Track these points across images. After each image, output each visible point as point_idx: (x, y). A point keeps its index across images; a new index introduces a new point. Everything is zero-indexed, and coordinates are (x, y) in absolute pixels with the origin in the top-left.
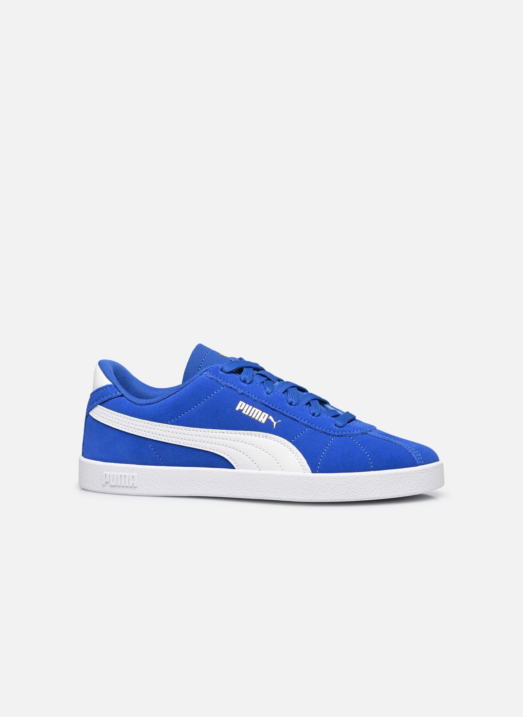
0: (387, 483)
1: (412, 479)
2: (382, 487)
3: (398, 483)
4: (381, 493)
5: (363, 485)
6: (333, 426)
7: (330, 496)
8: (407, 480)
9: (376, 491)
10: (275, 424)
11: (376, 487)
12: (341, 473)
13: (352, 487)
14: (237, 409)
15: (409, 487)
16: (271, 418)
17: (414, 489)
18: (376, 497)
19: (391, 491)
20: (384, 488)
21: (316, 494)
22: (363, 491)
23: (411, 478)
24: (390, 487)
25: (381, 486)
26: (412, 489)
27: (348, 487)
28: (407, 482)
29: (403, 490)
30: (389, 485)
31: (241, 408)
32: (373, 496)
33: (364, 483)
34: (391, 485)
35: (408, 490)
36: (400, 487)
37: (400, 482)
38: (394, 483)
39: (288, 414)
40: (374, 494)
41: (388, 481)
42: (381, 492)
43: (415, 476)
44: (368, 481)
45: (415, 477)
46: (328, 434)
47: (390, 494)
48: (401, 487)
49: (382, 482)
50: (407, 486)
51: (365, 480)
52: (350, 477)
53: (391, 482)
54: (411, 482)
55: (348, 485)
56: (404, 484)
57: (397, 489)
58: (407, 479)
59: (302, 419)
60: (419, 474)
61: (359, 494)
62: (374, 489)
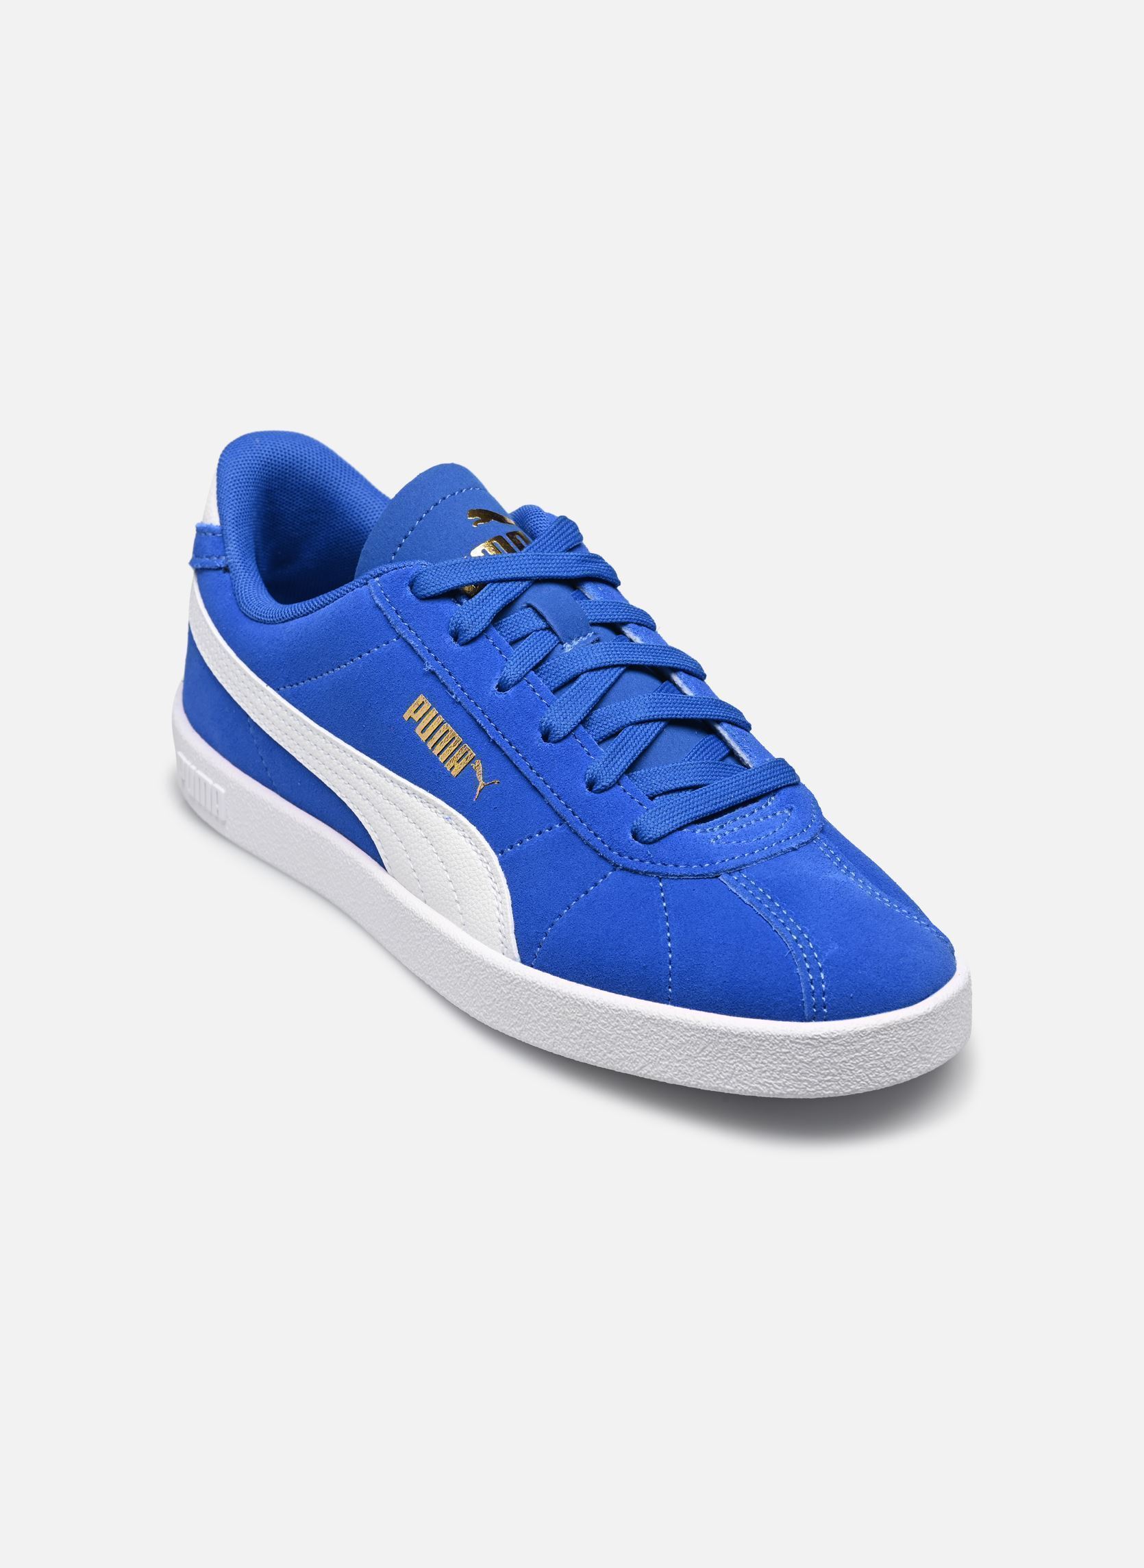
0: (698, 1051)
1: (774, 1057)
2: (683, 1057)
3: (732, 1059)
4: (680, 1071)
5: (632, 1037)
6: (625, 835)
7: (549, 1039)
8: (759, 1056)
9: (667, 1063)
10: (480, 786)
11: (669, 1053)
12: (586, 985)
13: (603, 1034)
14: (406, 716)
15: (764, 1075)
16: (478, 766)
17: (780, 1085)
18: (665, 1077)
19: (708, 1073)
20: (689, 1062)
21: (518, 1022)
22: (633, 1053)
23: (771, 1052)
24: (708, 1065)
25: (681, 1054)
26: (771, 1084)
27: (594, 1032)
28: (757, 1063)
29: (745, 1080)
30: (706, 1057)
31: (416, 717)
32: (659, 1074)
33: (636, 1033)
34: (708, 1058)
35: (759, 1083)
36: (734, 1069)
37: (737, 1057)
38: (720, 1055)
39: (524, 767)
40: (660, 1068)
41: (702, 1047)
42: (680, 1068)
43: (784, 1050)
44: (646, 1031)
45: (785, 1053)
46: (602, 857)
47: (705, 1081)
48: (740, 1071)
49: (684, 1044)
50: (756, 1071)
51: (639, 1026)
52: (599, 1008)
53: (710, 1052)
54: (771, 1063)
55: (594, 1027)
56: (750, 1065)
57: (727, 1074)
58: (760, 1054)
59: (553, 792)
60: (800, 1049)
61: (622, 1059)
62: (662, 1055)
